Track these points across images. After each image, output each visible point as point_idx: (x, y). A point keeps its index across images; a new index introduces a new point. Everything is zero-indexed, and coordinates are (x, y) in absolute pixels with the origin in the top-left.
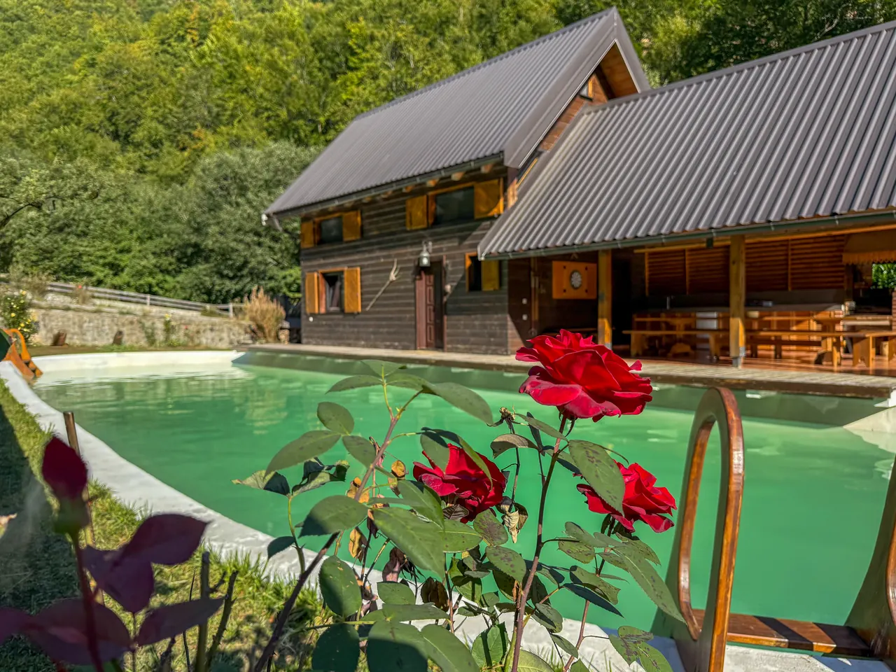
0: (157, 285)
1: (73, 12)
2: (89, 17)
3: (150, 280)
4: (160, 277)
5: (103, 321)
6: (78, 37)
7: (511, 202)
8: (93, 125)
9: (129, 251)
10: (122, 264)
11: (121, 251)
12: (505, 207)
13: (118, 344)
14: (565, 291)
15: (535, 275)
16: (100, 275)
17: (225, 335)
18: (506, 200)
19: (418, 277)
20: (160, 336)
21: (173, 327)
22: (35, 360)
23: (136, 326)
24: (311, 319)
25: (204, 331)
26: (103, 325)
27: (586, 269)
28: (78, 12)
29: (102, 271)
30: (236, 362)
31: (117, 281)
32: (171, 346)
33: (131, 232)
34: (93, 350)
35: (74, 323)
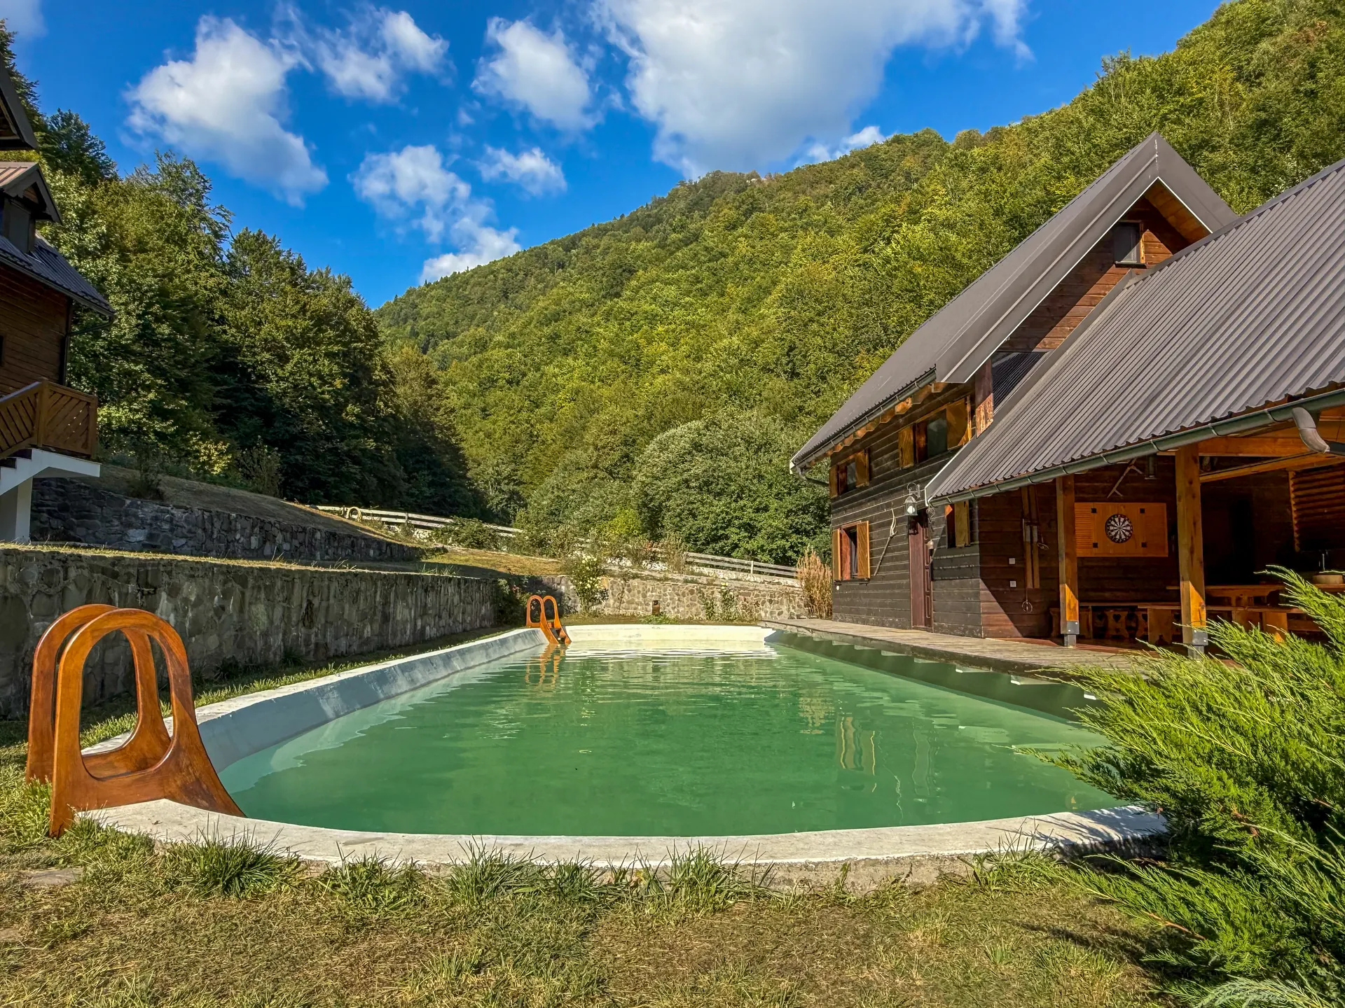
0: (792, 547)
1: (777, 236)
2: (793, 238)
3: (783, 542)
4: (794, 538)
5: (665, 590)
6: (781, 263)
7: (982, 427)
8: (768, 364)
9: (766, 509)
10: (759, 525)
11: (757, 510)
12: (974, 432)
13: (657, 616)
14: (1095, 545)
15: (1031, 524)
16: (734, 538)
17: (784, 608)
18: (974, 425)
19: (911, 531)
20: (719, 609)
21: (732, 598)
22: (568, 628)
23: (696, 596)
24: (838, 588)
25: (763, 603)
26: (665, 595)
27: (1142, 511)
28: (783, 235)
29: (737, 534)
30: (769, 640)
31: (753, 545)
32: (728, 621)
33: (770, 486)
34: (632, 620)
35: (639, 592)
